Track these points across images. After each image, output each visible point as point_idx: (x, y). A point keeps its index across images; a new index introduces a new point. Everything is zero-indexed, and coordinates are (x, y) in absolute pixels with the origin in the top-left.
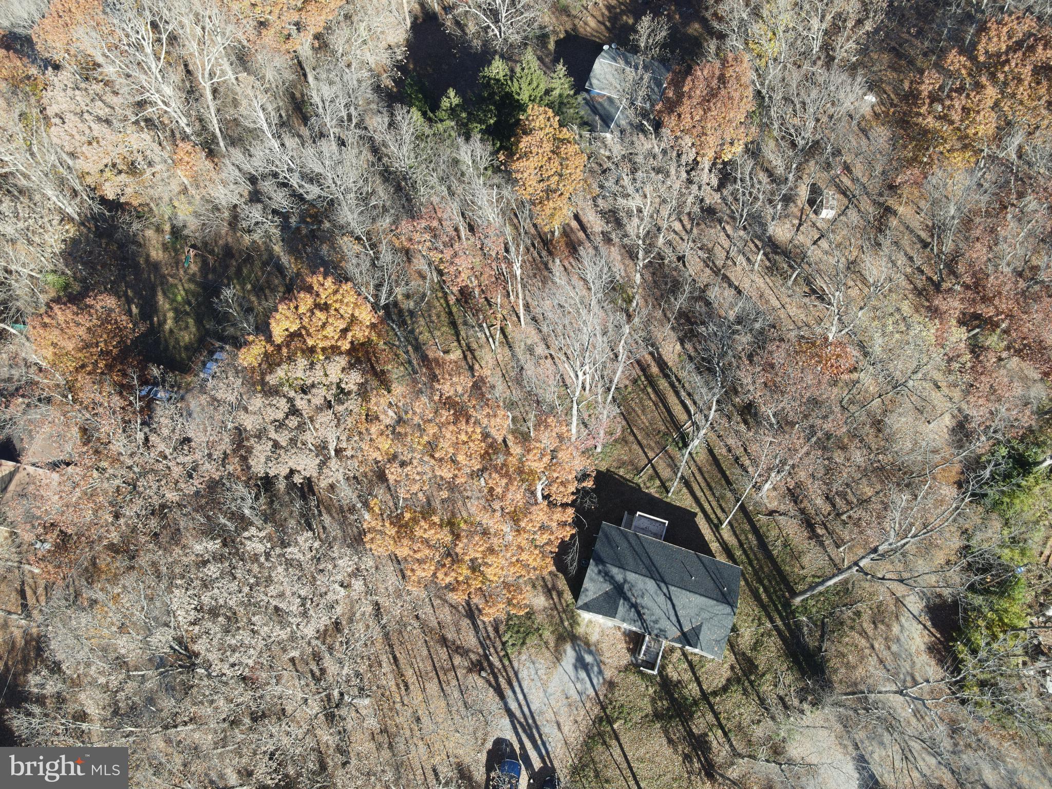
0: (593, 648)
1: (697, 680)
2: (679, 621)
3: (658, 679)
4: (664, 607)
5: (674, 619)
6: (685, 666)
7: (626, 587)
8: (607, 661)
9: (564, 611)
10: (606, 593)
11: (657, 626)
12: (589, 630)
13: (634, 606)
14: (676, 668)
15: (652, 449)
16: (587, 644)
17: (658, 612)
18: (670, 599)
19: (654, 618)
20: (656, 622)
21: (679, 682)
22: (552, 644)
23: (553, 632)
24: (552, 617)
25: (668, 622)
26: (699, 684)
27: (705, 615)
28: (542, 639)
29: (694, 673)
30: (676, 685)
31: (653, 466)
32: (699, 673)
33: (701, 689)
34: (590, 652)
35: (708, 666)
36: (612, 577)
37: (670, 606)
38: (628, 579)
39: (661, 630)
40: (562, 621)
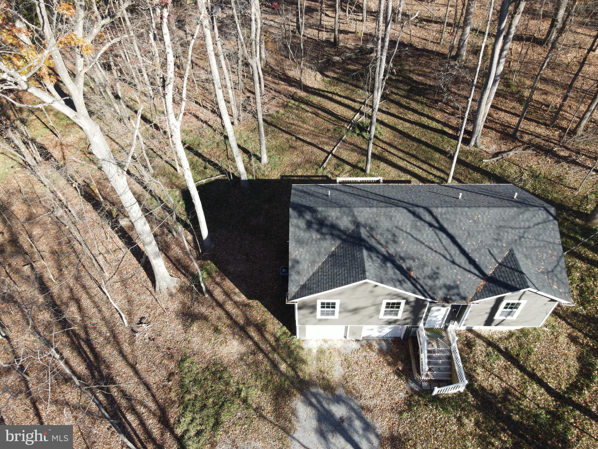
0: (340, 391)
1: (533, 376)
2: (472, 261)
3: (471, 399)
4: (437, 246)
5: (461, 260)
6: (502, 362)
7: (364, 232)
8: (371, 403)
9: (274, 349)
10: (333, 255)
11: (440, 282)
12: (325, 365)
13: (388, 259)
14: (490, 371)
15: (327, 144)
16: (328, 387)
17: (430, 257)
18: (442, 229)
19: (428, 271)
20: (434, 276)
21: (507, 391)
22: (268, 408)
23: (265, 388)
24: (256, 364)
25: (456, 270)
26: (541, 382)
27: (509, 236)
28: (249, 406)
29: (522, 369)
30: (505, 399)
31: (334, 156)
32: (530, 365)
33: (549, 390)
34: (338, 400)
35: (537, 348)
36: (333, 227)
37: (446, 241)
38: (361, 219)
39: (449, 288)
40: (275, 366)
